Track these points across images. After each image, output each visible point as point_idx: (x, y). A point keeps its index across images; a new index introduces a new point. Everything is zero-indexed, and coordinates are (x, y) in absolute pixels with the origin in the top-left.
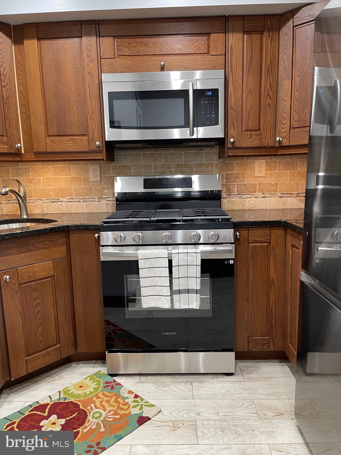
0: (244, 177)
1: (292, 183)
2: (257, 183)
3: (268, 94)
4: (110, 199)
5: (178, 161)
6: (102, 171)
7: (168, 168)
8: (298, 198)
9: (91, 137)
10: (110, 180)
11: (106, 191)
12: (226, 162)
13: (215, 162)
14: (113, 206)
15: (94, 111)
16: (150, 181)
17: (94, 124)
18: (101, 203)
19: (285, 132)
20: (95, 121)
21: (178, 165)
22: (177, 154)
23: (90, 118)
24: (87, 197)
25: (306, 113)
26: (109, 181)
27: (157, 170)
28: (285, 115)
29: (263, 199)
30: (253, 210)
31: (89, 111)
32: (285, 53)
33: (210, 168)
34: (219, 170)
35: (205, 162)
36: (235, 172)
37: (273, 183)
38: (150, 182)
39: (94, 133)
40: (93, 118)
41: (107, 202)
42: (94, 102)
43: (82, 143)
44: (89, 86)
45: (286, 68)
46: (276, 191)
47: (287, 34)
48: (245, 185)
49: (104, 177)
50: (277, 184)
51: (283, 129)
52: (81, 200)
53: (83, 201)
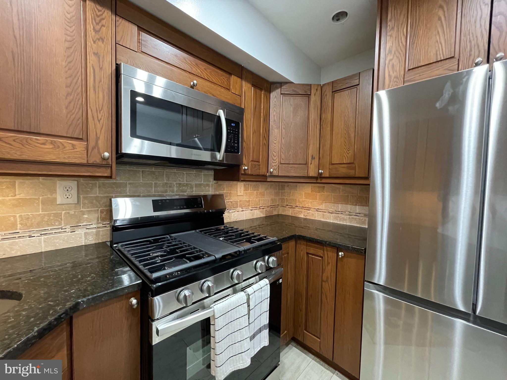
0: (230, 196)
1: (257, 199)
2: (239, 200)
3: (265, 137)
4: (92, 226)
5: (180, 181)
6: (80, 190)
7: (170, 187)
8: (260, 210)
9: (92, 143)
10: (94, 201)
11: (86, 216)
12: (219, 183)
13: (211, 183)
14: (96, 235)
15: (100, 108)
16: (160, 202)
17: (99, 126)
18: (76, 233)
19: (276, 166)
20: (101, 121)
21: (180, 184)
22: (179, 174)
23: (93, 117)
24: (49, 228)
25: (290, 155)
26: (92, 203)
27: (159, 189)
28: (275, 154)
29: (242, 212)
30: (236, 222)
31: (91, 105)
32: (275, 110)
33: (207, 188)
34: (214, 190)
35: (203, 182)
36: (225, 192)
37: (247, 200)
38: (160, 204)
39: (97, 139)
40: (98, 117)
41: (87, 231)
42: (101, 95)
43: (73, 150)
44: (94, 71)
45: (275, 121)
46: (249, 206)
47: (276, 97)
48: (231, 202)
49: (84, 197)
50: (249, 200)
51: (273, 163)
52: (36, 234)
53: (41, 235)
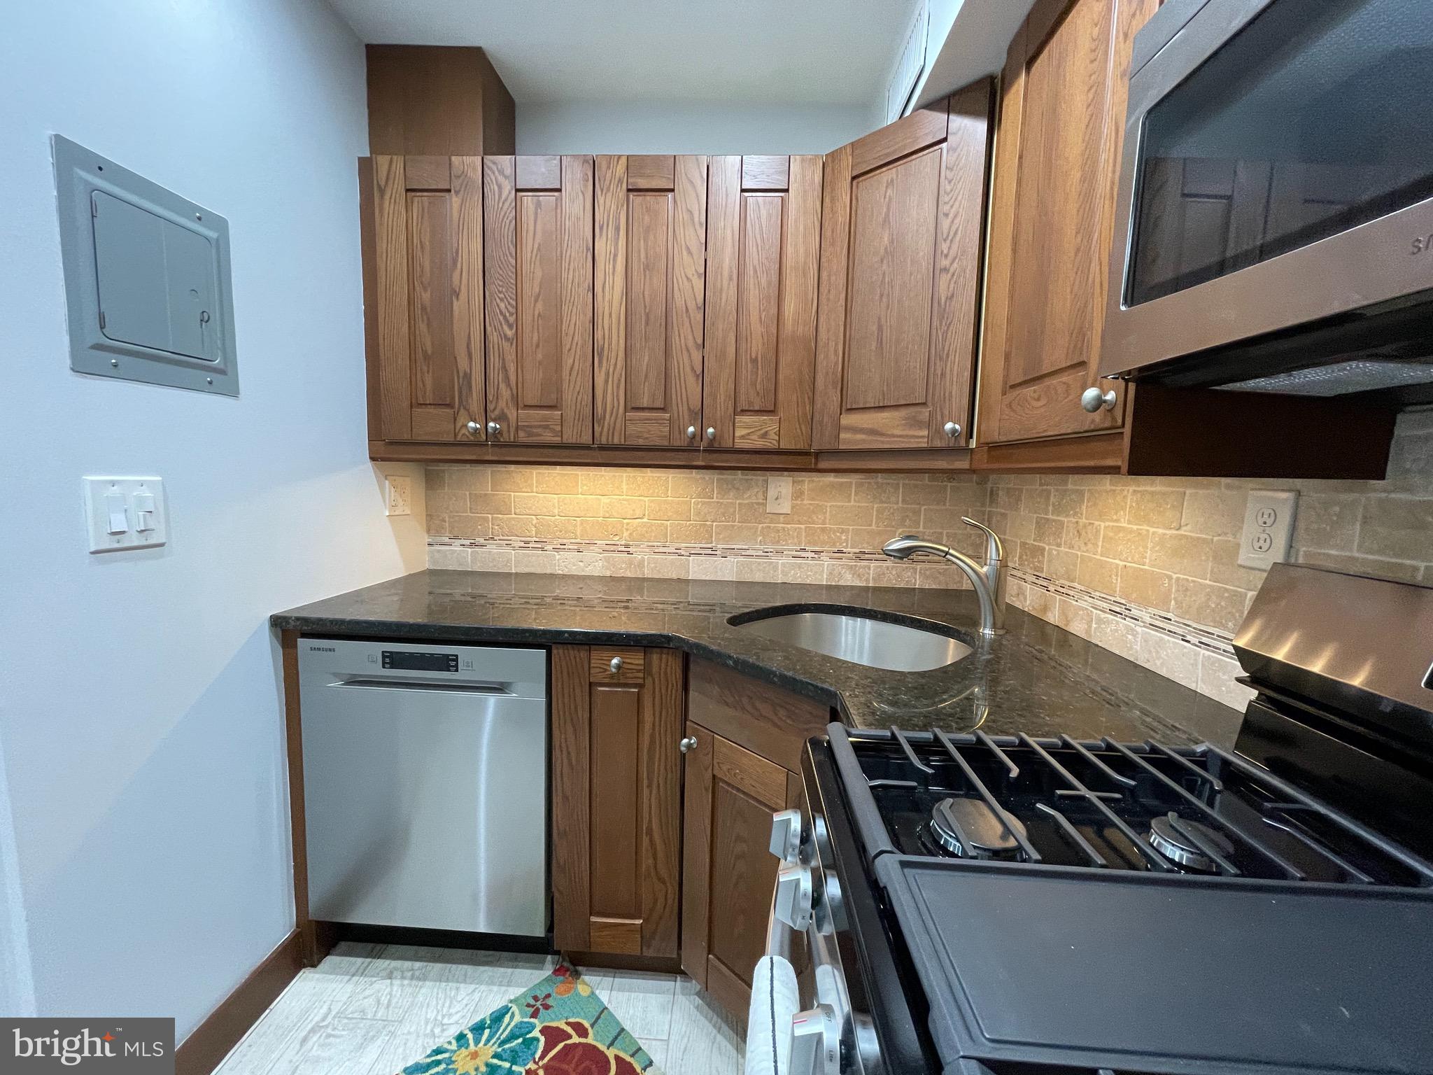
6: (1301, 525)
24: (1216, 631)
52: (1194, 636)
53: (1200, 642)
